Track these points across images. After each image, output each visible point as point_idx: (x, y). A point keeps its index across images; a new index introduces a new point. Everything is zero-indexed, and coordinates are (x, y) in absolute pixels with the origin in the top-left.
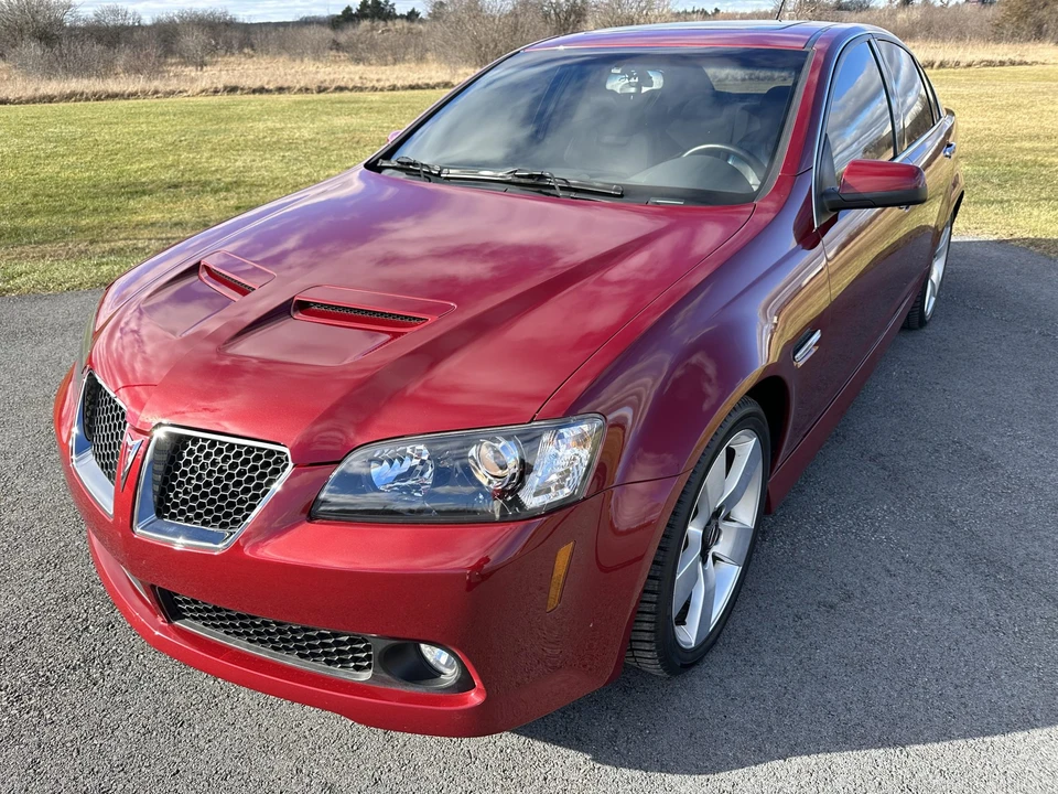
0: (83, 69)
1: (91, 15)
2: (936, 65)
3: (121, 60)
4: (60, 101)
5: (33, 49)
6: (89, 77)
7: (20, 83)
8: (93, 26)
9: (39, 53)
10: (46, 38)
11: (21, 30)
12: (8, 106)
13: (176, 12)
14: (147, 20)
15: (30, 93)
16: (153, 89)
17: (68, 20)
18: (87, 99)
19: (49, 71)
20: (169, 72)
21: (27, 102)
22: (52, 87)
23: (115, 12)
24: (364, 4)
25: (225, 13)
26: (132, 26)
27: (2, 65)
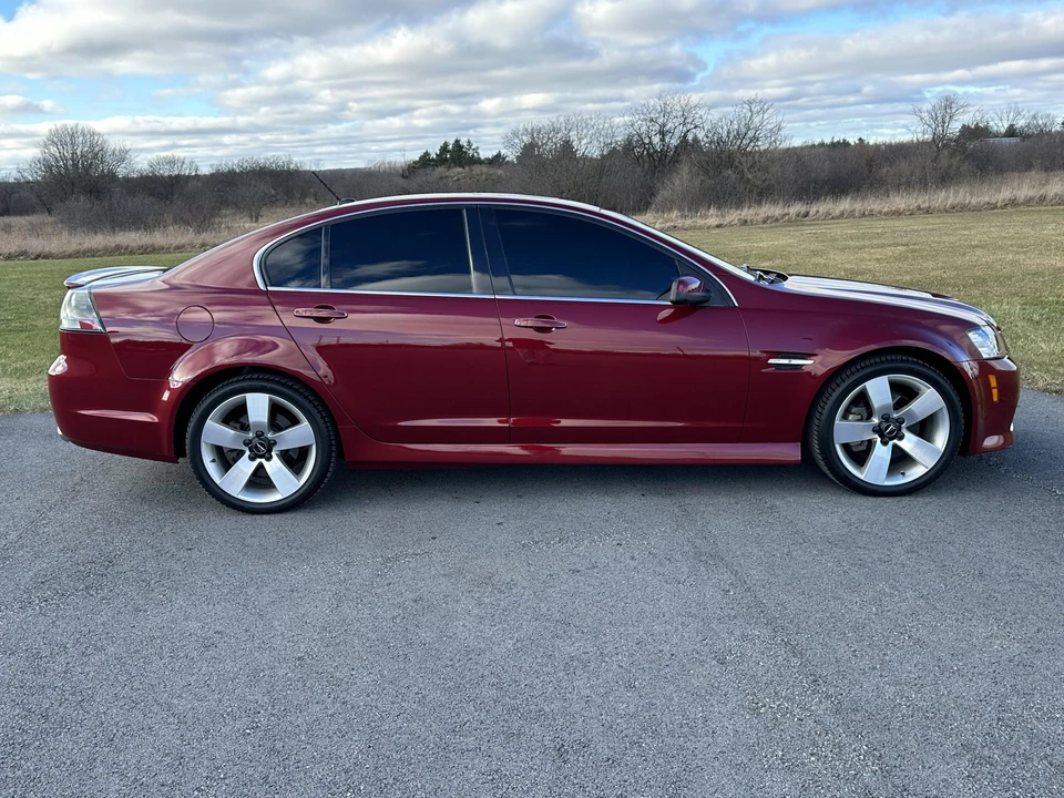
0: (138, 222)
1: (145, 166)
3: (168, 218)
4: (104, 255)
5: (83, 202)
6: (138, 229)
7: (65, 236)
8: (147, 177)
9: (89, 206)
10: (97, 191)
11: (73, 184)
12: (50, 261)
13: (236, 162)
14: (205, 170)
16: (200, 241)
17: (121, 172)
18: (132, 253)
19: (94, 224)
20: (220, 223)
21: (70, 256)
22: (98, 240)
23: (172, 162)
24: (444, 148)
25: (290, 162)
26: (189, 176)
27: (48, 219)
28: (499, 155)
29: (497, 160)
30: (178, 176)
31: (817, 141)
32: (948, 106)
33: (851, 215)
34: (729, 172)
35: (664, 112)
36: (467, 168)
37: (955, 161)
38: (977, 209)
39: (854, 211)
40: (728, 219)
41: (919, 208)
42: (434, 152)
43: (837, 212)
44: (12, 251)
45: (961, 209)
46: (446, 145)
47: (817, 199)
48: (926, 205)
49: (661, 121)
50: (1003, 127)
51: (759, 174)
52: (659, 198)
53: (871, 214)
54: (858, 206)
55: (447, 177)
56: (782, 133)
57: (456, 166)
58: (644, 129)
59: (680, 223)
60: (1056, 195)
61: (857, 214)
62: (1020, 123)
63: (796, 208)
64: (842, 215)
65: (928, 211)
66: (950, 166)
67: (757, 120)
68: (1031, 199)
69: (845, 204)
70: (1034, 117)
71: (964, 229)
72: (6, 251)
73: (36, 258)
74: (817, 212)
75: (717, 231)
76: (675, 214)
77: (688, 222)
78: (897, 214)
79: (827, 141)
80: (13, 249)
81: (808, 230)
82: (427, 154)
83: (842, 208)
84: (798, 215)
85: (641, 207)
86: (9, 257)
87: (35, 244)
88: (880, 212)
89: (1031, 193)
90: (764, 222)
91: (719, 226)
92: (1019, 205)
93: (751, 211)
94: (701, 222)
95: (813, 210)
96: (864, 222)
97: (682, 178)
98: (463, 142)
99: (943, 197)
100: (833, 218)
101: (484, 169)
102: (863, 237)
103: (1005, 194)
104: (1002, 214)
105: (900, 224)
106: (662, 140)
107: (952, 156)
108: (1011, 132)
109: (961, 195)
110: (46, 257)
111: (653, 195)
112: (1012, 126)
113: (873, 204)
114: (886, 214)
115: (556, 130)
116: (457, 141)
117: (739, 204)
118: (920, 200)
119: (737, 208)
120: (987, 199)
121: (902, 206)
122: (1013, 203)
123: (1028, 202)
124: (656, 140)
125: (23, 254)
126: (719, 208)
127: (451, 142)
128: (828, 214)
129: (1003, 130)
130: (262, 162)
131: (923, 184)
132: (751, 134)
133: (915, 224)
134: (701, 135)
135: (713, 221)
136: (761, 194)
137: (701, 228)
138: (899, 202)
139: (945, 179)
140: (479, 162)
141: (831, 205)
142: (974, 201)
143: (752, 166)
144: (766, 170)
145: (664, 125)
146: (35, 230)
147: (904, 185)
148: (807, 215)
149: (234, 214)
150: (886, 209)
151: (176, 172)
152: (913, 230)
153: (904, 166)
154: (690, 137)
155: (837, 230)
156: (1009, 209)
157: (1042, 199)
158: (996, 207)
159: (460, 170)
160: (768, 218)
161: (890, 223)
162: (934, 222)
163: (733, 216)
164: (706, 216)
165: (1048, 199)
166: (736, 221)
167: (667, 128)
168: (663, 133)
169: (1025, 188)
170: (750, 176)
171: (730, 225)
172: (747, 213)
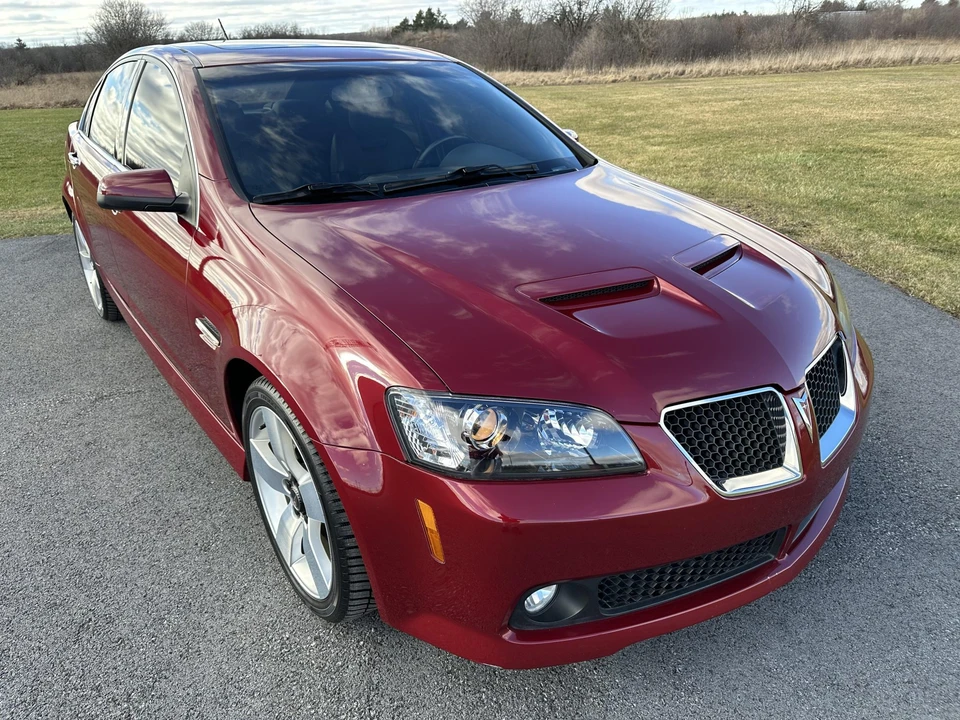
2: (915, 60)
24: (419, 16)
28: (462, 20)
29: (462, 24)
33: (717, 74)
34: (628, 37)
36: (430, 32)
38: (815, 70)
39: (719, 71)
40: (622, 76)
41: (770, 69)
42: (412, 19)
43: (706, 72)
45: (803, 70)
46: (421, 13)
47: (693, 60)
48: (777, 66)
51: (651, 39)
52: (572, 57)
53: (732, 74)
54: (724, 66)
55: (414, 39)
59: (584, 78)
60: (879, 58)
61: (722, 73)
63: (676, 68)
64: (710, 74)
65: (777, 71)
66: (803, 34)
68: (859, 62)
69: (714, 65)
74: (691, 71)
75: (611, 86)
76: (581, 71)
77: (591, 78)
78: (753, 73)
81: (678, 86)
82: (406, 21)
83: (711, 68)
84: (676, 74)
85: (557, 65)
88: (740, 72)
89: (859, 57)
90: (650, 79)
91: (614, 81)
92: (849, 66)
93: (641, 70)
94: (601, 78)
95: (688, 69)
96: (725, 80)
97: (591, 42)
98: (435, 10)
99: (793, 59)
100: (702, 76)
101: (451, 33)
102: (714, 93)
103: (839, 58)
104: (833, 74)
105: (755, 82)
106: (580, 9)
107: (806, 25)
109: (804, 59)
111: (567, 55)
113: (736, 65)
114: (744, 73)
116: (429, 10)
117: (633, 65)
118: (773, 62)
119: (631, 67)
120: (825, 61)
121: (758, 67)
122: (844, 65)
123: (857, 64)
124: (575, 8)
126: (618, 66)
128: (699, 72)
131: (778, 49)
135: (610, 77)
136: (651, 56)
137: (600, 83)
138: (756, 64)
139: (797, 44)
140: (448, 27)
141: (703, 66)
142: (815, 63)
143: (646, 32)
144: (655, 35)
147: (763, 49)
148: (683, 73)
150: (745, 69)
152: (755, 87)
153: (766, 33)
155: (706, 85)
156: (841, 70)
157: (868, 62)
158: (830, 69)
159: (425, 33)
160: (652, 75)
161: (743, 81)
162: (778, 79)
163: (627, 73)
164: (606, 73)
165: (873, 62)
166: (628, 77)
168: (580, 4)
169: (856, 53)
170: (643, 40)
171: (623, 80)
172: (637, 71)
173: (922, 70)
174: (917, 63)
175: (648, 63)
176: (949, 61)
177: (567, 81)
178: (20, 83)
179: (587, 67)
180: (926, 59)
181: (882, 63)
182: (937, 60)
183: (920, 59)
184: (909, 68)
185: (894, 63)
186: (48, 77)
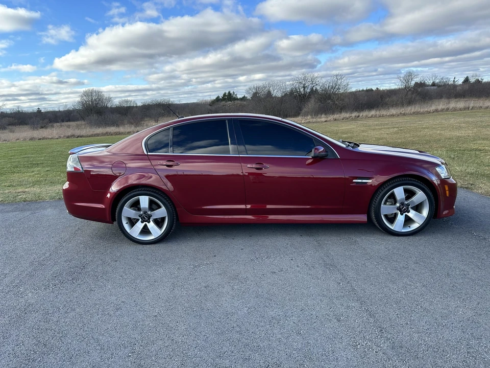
0: (115, 123)
1: (118, 103)
2: (471, 108)
3: (126, 121)
4: (102, 136)
5: (95, 117)
6: (114, 126)
7: (88, 129)
8: (118, 107)
9: (97, 118)
10: (100, 112)
11: (92, 110)
13: (150, 101)
14: (139, 104)
15: (91, 133)
16: (137, 130)
17: (109, 105)
18: (112, 135)
19: (99, 124)
20: (144, 123)
21: (90, 136)
22: (100, 130)
23: (127, 101)
24: (225, 95)
25: (169, 101)
26: (133, 107)
27: (83, 122)
28: (244, 96)
29: (244, 98)
30: (130, 106)
31: (361, 89)
32: (410, 75)
33: (375, 116)
34: (329, 101)
35: (305, 79)
36: (233, 102)
37: (414, 96)
38: (423, 113)
39: (376, 115)
40: (329, 119)
41: (401, 113)
42: (221, 96)
43: (370, 115)
44: (69, 135)
45: (417, 113)
46: (225, 93)
47: (362, 111)
48: (404, 112)
49: (303, 83)
50: (430, 82)
51: (340, 102)
52: (303, 111)
53: (383, 116)
54: (378, 113)
56: (349, 86)
57: (229, 101)
58: (297, 86)
59: (311, 120)
60: (453, 108)
61: (378, 116)
62: (437, 81)
63: (354, 114)
64: (372, 117)
65: (404, 114)
66: (412, 98)
67: (339, 82)
68: (443, 109)
69: (373, 112)
70: (442, 79)
71: (419, 121)
72: (67, 135)
73: (78, 137)
74: (363, 115)
75: (325, 123)
76: (309, 117)
77: (314, 120)
78: (393, 116)
79: (365, 89)
80: (70, 134)
81: (360, 122)
82: (218, 97)
83: (372, 114)
84: (355, 117)
85: (296, 114)
86: (68, 137)
87: (78, 132)
88: (386, 115)
89: (443, 107)
91: (326, 121)
92: (439, 112)
93: (338, 116)
94: (319, 120)
95: (361, 115)
96: (381, 119)
97: (312, 104)
98: (232, 92)
99: (410, 109)
100: (368, 118)
101: (239, 102)
102: (381, 125)
103: (433, 108)
105: (395, 119)
106: (304, 90)
107: (412, 94)
108: (434, 84)
109: (417, 108)
110: (81, 137)
111: (301, 110)
112: (434, 82)
113: (384, 112)
114: (389, 116)
115: (265, 87)
116: (229, 92)
117: (333, 113)
118: (401, 110)
119: (333, 114)
120: (427, 110)
121: (394, 113)
122: (437, 111)
123: (442, 110)
124: (302, 90)
125: (73, 136)
126: (326, 114)
127: (227, 92)
128: (367, 116)
129: (430, 84)
130: (159, 101)
131: (402, 105)
132: (337, 87)
133: (400, 119)
134: (318, 88)
135: (323, 119)
136: (341, 109)
137: (319, 122)
138: (393, 111)
139: (410, 102)
140: (237, 99)
141: (368, 113)
142: (422, 110)
143: (338, 99)
144: (343, 100)
145: (305, 84)
146: (78, 127)
147: (395, 105)
148: (359, 116)
149: (149, 120)
150: (388, 114)
151: (129, 105)
153: (394, 98)
154: (314, 88)
155: (371, 122)
156: (435, 113)
157: (448, 109)
158: (430, 113)
159: (230, 102)
160: (344, 118)
161: (390, 119)
162: (407, 118)
163: (331, 117)
164: (321, 118)
165: (450, 109)
166: (332, 119)
167: (306, 85)
168: (304, 87)
169: (441, 105)
170: (337, 103)
171: (330, 121)
172: (336, 116)
173: (475, 112)
174: (472, 109)
175: (341, 112)
176: (487, 108)
177: (303, 122)
178: (42, 127)
179: (311, 115)
180: (476, 107)
181: (455, 110)
182: (481, 107)
183: (473, 107)
184: (468, 111)
185: (461, 109)
186: (55, 125)
